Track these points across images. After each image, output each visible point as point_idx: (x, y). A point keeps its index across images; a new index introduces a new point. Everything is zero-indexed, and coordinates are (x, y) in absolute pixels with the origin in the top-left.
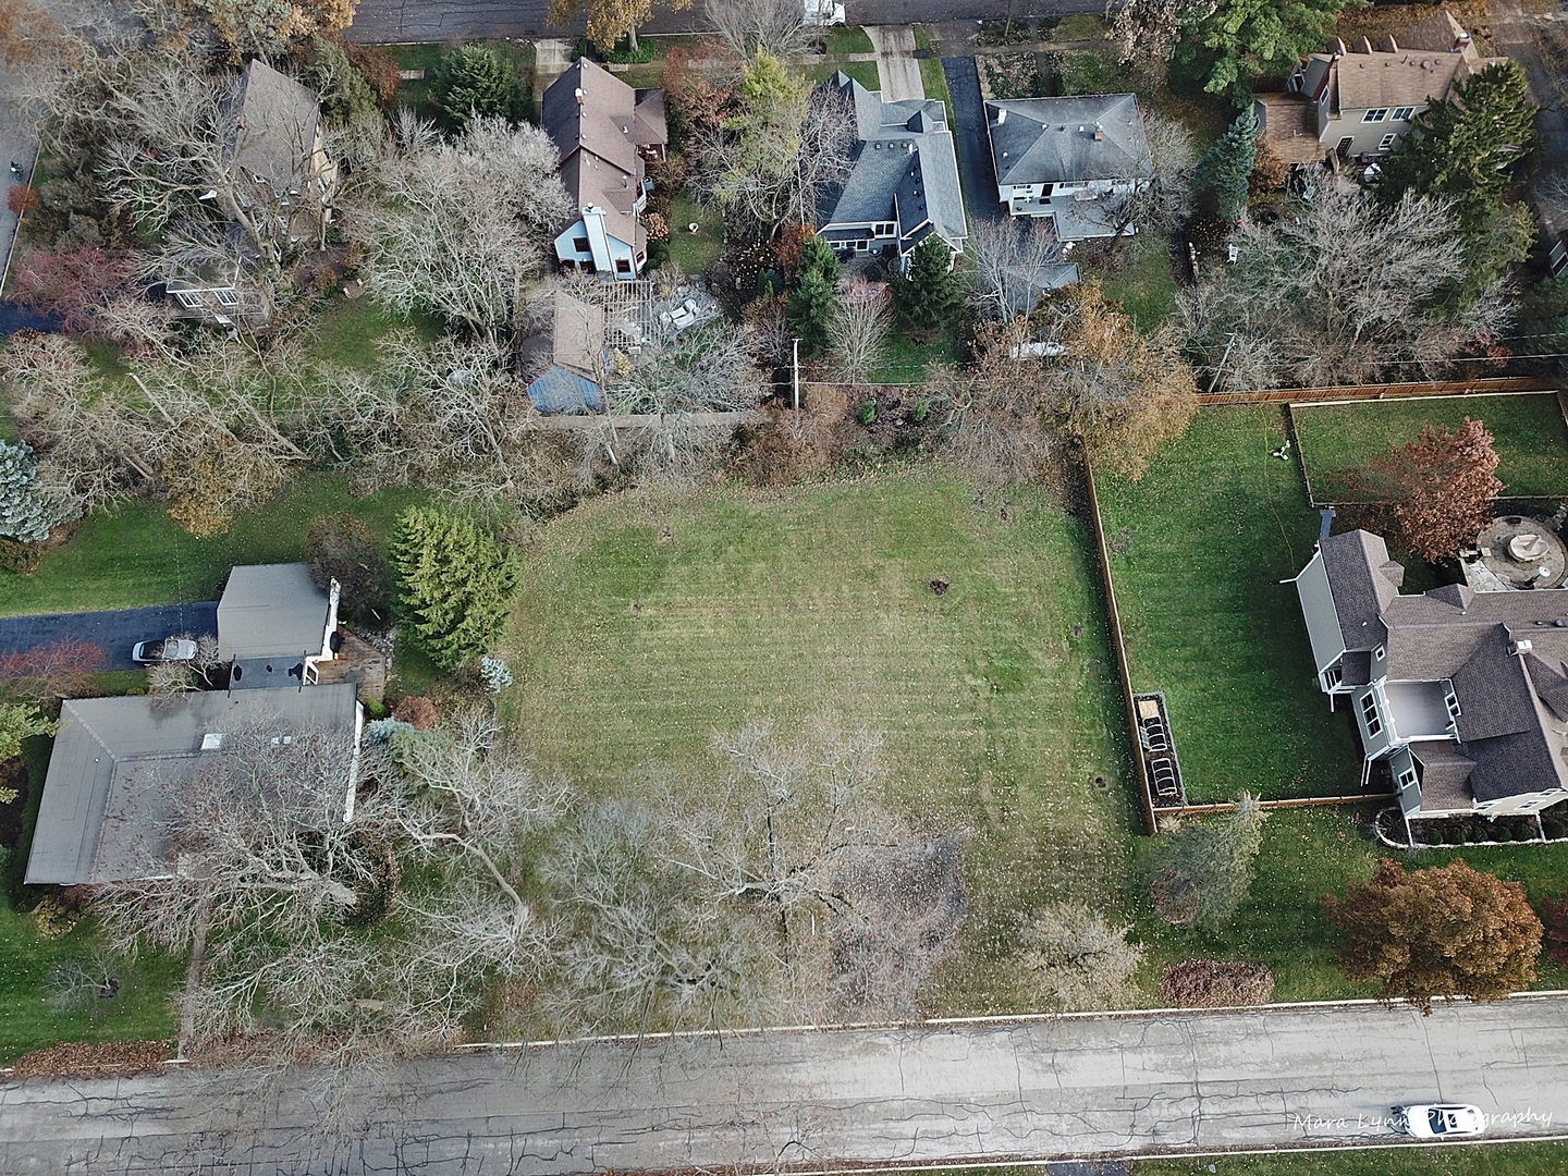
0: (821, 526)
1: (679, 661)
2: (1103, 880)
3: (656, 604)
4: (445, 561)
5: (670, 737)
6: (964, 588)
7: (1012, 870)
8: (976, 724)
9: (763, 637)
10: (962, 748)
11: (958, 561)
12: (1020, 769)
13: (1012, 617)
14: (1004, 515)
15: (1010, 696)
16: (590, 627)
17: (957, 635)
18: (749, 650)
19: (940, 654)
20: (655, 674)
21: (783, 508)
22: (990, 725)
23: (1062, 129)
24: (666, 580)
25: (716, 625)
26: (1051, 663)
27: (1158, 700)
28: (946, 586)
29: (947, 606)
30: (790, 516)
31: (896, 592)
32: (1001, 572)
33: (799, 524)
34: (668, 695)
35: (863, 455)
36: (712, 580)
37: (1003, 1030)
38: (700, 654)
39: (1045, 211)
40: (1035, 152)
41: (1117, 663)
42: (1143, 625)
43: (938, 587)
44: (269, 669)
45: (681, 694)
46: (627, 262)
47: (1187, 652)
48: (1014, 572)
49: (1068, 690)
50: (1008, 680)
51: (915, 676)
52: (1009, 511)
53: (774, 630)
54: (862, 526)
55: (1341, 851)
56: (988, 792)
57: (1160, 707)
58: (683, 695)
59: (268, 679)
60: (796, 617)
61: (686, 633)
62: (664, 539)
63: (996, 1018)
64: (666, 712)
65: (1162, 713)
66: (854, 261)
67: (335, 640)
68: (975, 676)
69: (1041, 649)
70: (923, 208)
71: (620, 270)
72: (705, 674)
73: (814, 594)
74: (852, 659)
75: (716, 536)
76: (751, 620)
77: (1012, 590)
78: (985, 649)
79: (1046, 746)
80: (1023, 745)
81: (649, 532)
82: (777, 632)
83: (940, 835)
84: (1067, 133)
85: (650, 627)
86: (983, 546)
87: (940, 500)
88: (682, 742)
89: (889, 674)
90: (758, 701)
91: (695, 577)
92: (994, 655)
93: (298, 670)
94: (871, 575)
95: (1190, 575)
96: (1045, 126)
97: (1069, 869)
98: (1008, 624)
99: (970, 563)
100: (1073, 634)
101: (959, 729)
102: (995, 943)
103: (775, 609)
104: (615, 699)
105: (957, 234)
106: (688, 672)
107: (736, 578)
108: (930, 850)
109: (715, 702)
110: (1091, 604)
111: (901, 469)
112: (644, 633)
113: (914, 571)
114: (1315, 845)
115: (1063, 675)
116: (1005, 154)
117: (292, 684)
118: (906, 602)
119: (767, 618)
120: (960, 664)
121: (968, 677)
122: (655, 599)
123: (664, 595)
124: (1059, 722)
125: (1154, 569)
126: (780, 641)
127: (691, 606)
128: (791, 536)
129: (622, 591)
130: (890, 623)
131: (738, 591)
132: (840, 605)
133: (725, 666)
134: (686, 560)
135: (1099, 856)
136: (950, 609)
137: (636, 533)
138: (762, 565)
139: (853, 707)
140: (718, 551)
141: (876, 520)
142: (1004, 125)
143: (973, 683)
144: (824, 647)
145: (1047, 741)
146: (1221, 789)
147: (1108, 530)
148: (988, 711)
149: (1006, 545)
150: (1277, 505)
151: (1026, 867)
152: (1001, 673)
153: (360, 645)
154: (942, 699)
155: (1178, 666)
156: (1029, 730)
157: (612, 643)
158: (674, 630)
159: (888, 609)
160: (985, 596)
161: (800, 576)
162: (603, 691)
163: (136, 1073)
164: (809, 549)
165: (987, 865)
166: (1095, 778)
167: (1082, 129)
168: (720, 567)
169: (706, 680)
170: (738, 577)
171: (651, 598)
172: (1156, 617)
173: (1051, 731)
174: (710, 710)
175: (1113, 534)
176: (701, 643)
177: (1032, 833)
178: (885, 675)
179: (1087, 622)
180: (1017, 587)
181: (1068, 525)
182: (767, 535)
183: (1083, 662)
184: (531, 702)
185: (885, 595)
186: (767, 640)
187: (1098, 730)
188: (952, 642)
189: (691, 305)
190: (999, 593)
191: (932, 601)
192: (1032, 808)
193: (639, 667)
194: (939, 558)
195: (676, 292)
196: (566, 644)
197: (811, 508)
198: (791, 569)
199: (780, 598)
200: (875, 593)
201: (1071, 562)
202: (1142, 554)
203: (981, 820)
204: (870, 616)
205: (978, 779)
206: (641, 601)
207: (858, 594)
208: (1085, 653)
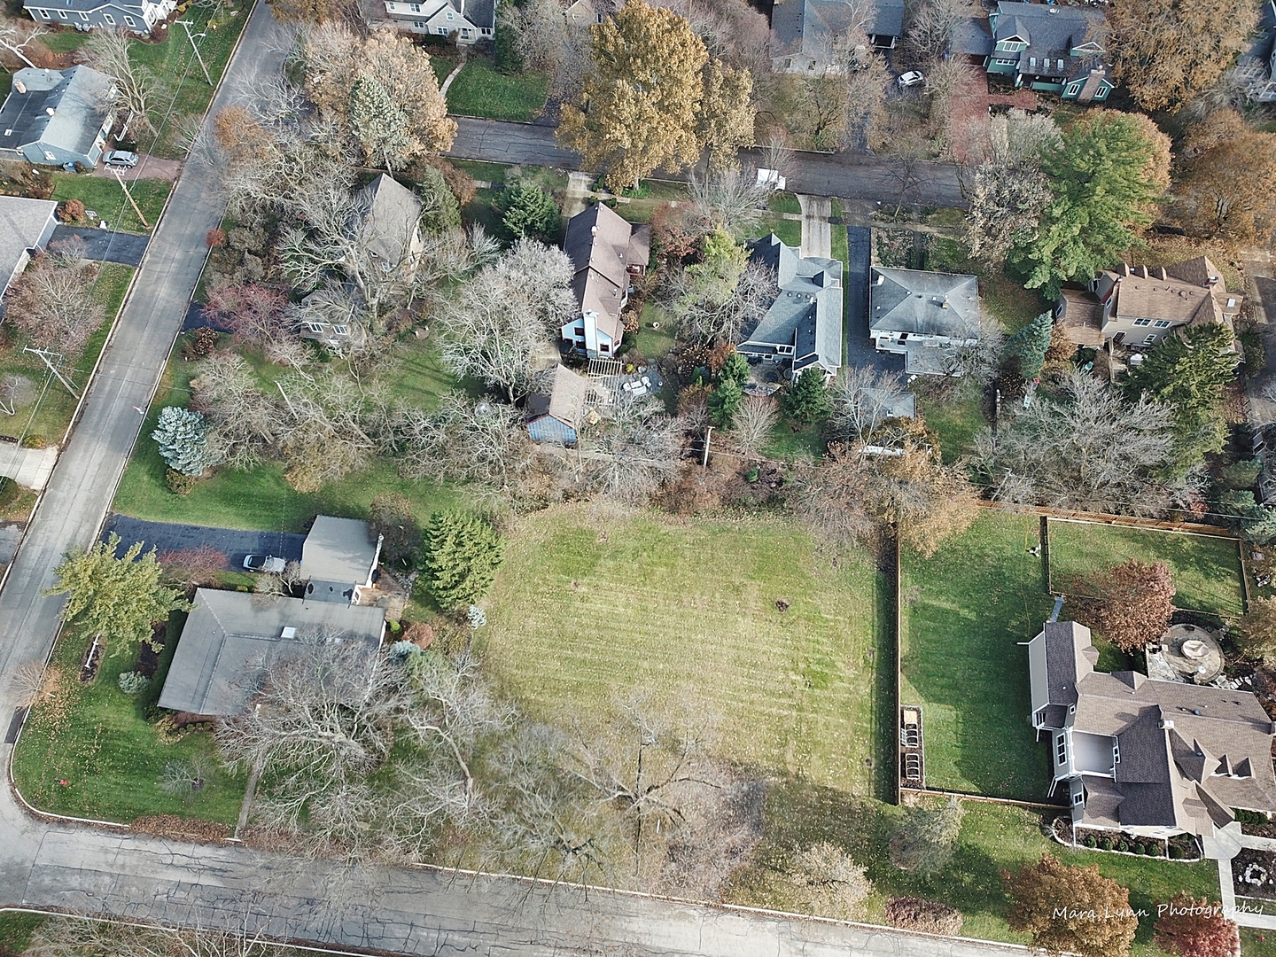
0: (708, 548)
1: (597, 627)
2: (858, 830)
3: (589, 584)
4: (461, 544)
5: (584, 679)
6: (799, 610)
7: (798, 812)
8: (791, 707)
9: (657, 620)
10: (779, 722)
11: (798, 590)
12: (815, 743)
13: (828, 636)
14: (835, 563)
15: (817, 692)
16: (542, 593)
17: (789, 642)
18: (645, 628)
19: (775, 654)
20: (580, 634)
21: (685, 532)
22: (801, 709)
23: (920, 297)
24: (598, 569)
25: (627, 606)
26: (850, 673)
27: (918, 712)
28: (787, 606)
29: (785, 621)
30: (688, 538)
31: (752, 605)
32: (826, 602)
33: (693, 544)
34: (586, 650)
35: (745, 504)
36: (629, 574)
37: (773, 920)
38: (612, 625)
39: (900, 350)
40: (899, 310)
41: (894, 681)
42: (917, 657)
43: (781, 605)
44: (331, 589)
45: (595, 651)
46: (607, 346)
47: (944, 681)
48: (835, 605)
49: (858, 694)
50: (817, 680)
51: (755, 666)
52: (839, 560)
53: (665, 616)
54: (736, 553)
55: (1025, 840)
56: (791, 755)
57: (919, 717)
58: (597, 652)
59: (329, 596)
60: (681, 610)
61: (606, 608)
62: (601, 540)
63: (770, 912)
64: (583, 662)
65: (919, 722)
66: (761, 365)
67: (375, 575)
68: (796, 673)
69: (844, 662)
70: (813, 343)
71: (602, 350)
72: (614, 639)
73: (696, 596)
74: (714, 647)
75: (636, 544)
76: (651, 607)
77: (832, 617)
78: (806, 655)
79: (836, 731)
80: (820, 727)
81: (592, 533)
82: (667, 619)
83: (753, 780)
84: (924, 300)
85: (582, 600)
86: (816, 582)
87: (793, 545)
88: (590, 684)
89: (737, 661)
90: (646, 664)
91: (618, 570)
92: (811, 660)
93: (349, 593)
94: (737, 590)
95: (956, 627)
96: (909, 293)
97: (837, 819)
98: (825, 640)
99: (806, 593)
100: (868, 655)
101: (779, 708)
102: (778, 860)
103: (668, 602)
104: (551, 646)
105: (834, 364)
106: (602, 636)
107: (644, 575)
108: (745, 788)
109: (617, 660)
110: (883, 637)
111: (769, 518)
112: (578, 604)
113: (767, 592)
114: (1008, 832)
115: (856, 682)
116: (878, 308)
117: (345, 602)
118: (758, 613)
119: (661, 607)
120: (788, 664)
121: (791, 673)
122: (588, 581)
123: (595, 579)
124: (847, 716)
125: (931, 619)
126: (667, 625)
127: (612, 590)
128: (687, 553)
129: (568, 572)
130: (745, 625)
131: (645, 585)
132: (712, 607)
133: (628, 636)
134: (613, 557)
135: (859, 813)
136: (787, 623)
137: (583, 532)
138: (664, 569)
139: (710, 681)
140: (636, 555)
141: (747, 551)
142: (881, 286)
143: (794, 678)
144: (697, 635)
145: (837, 726)
146: (950, 782)
147: (903, 587)
148: (801, 699)
149: (832, 584)
150: (1025, 587)
151: (808, 811)
152: (814, 674)
153: (390, 580)
154: (771, 686)
155: (936, 690)
156: (826, 717)
157: (555, 607)
158: (599, 606)
159: (744, 616)
160: (814, 619)
161: (688, 582)
162: (544, 639)
163: (206, 842)
164: (698, 563)
165: (781, 806)
166: (866, 759)
167: (934, 299)
168: (636, 566)
169: (614, 644)
170: (646, 576)
171: (586, 580)
172: (927, 653)
173: (841, 720)
174: (613, 665)
175: (908, 590)
176: (614, 617)
177: (816, 790)
178: (735, 662)
179: (879, 649)
180: (835, 616)
181: (877, 577)
182: (670, 548)
183: (871, 676)
184: (497, 639)
185: (744, 605)
186: (659, 623)
187: (873, 724)
188: (785, 647)
189: (646, 380)
190: (822, 618)
191: (776, 615)
192: (820, 772)
193: (571, 626)
194: (785, 586)
195: (637, 369)
196: (525, 602)
197: (704, 535)
198: (683, 575)
199: (672, 594)
200: (737, 602)
201: (875, 604)
202: (925, 607)
203: (783, 774)
204: (731, 618)
205: (786, 745)
206: (579, 581)
207: (726, 601)
208: (874, 670)
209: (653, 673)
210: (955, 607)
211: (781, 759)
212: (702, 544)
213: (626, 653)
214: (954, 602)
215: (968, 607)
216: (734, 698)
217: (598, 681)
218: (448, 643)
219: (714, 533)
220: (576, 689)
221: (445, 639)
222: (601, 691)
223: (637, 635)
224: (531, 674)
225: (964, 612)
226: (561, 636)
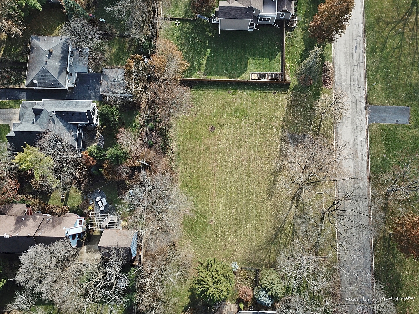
0: (189, 162)
1: (230, 209)
2: (301, 98)
3: (211, 216)
5: (254, 213)
6: (213, 122)
7: (297, 121)
8: (256, 124)
9: (224, 183)
10: (263, 129)
11: (204, 122)
12: (270, 114)
13: (224, 110)
15: (248, 114)
16: (217, 237)
17: (228, 126)
18: (228, 187)
19: (234, 131)
20: (234, 217)
21: (181, 173)
22: (257, 120)
23: (46, 62)
24: (203, 212)
25: (219, 197)
26: (239, 100)
27: (252, 74)
28: (212, 127)
29: (219, 127)
30: (184, 171)
31: (213, 142)
32: (209, 110)
33: (187, 169)
34: (241, 213)
35: (164, 146)
36: (204, 197)
37: (337, 129)
38: (228, 203)
39: (75, 75)
40: (55, 73)
41: (240, 83)
42: (229, 74)
43: (212, 129)
45: (241, 209)
46: (79, 222)
47: (238, 63)
48: (209, 107)
49: (247, 97)
50: (243, 114)
51: (240, 139)
53: (222, 179)
54: (190, 149)
55: (296, 37)
56: (276, 124)
57: (254, 74)
58: (241, 208)
60: (219, 172)
61: (221, 207)
63: (334, 131)
64: (247, 214)
65: (256, 74)
66: (86, 141)
68: (242, 122)
69: (235, 103)
71: (81, 224)
72: (235, 201)
73: (212, 166)
74: (233, 157)
76: (218, 186)
77: (215, 108)
78: (233, 118)
80: (263, 112)
81: (185, 217)
83: (287, 138)
84: (48, 61)
85: (218, 218)
86: (200, 114)
88: (256, 209)
89: (239, 147)
90: (245, 186)
91: (202, 202)
92: (235, 116)
94: (207, 148)
95: (215, 57)
96: (44, 68)
97: (297, 106)
98: (226, 111)
99: (205, 119)
100: (230, 93)
101: (257, 129)
103: (215, 178)
104: (241, 229)
105: (90, 104)
106: (234, 207)
107: (204, 190)
108: (291, 141)
109: (244, 199)
110: (221, 87)
111: (172, 134)
112: (220, 220)
113: (207, 135)
114: (294, 43)
115: (242, 98)
116: (52, 83)
118: (216, 139)
119: (218, 181)
120: (238, 126)
121: (241, 124)
122: (209, 216)
123: (208, 213)
124: (257, 102)
125: (212, 67)
126: (226, 178)
127: (212, 204)
128: (191, 171)
129: (206, 226)
130: (223, 144)
131: (209, 189)
132: (216, 159)
133: (233, 195)
135: (294, 97)
136: (220, 126)
137: (185, 222)
138: (200, 181)
139: (248, 158)
140: (194, 195)
141: (188, 145)
142: (38, 82)
143: (243, 123)
144: (229, 165)
145: (262, 105)
146: (278, 63)
147: (198, 77)
148: (252, 120)
149: (200, 108)
150: (194, 29)
151: (296, 116)
152: (241, 115)
154: (248, 133)
155: (242, 67)
156: (259, 110)
157: (222, 230)
158: (220, 210)
159: (218, 145)
160: (217, 115)
161: (205, 170)
162: (238, 233)
164: (196, 166)
165: (296, 127)
166: (273, 95)
167: (47, 56)
168: (200, 195)
169: (237, 201)
170: (204, 189)
171: (209, 217)
172: (227, 69)
173: (259, 104)
174: (247, 201)
175: (199, 76)
176: (225, 202)
177: (288, 114)
178: (239, 148)
179: (227, 89)
180: (214, 107)
181: (195, 89)
182: (189, 179)
183: (239, 93)
184: (240, 255)
185: (214, 145)
186: (226, 182)
187: (259, 91)
188: (230, 127)
189: (98, 199)
190: (216, 112)
191: (217, 131)
192: (281, 113)
193: (231, 222)
194: (203, 128)
195: (91, 204)
196: (222, 245)
197: (181, 164)
198: (202, 172)
199: (212, 177)
200: (213, 148)
201: (207, 90)
202: (206, 69)
203: (283, 127)
204: (220, 150)
205: (271, 126)
206: (209, 220)
207: (212, 153)
208: (237, 91)
209: (248, 182)
210: (205, 58)
211: (277, 128)
212: (186, 165)
213: (240, 195)
214: (203, 58)
215: (205, 52)
216: (255, 148)
217: (254, 206)
218: (244, 278)
219: (180, 160)
220: (259, 216)
221: (243, 280)
222: (258, 205)
223: (232, 191)
224: (254, 237)
225: (208, 54)
226: (236, 225)
